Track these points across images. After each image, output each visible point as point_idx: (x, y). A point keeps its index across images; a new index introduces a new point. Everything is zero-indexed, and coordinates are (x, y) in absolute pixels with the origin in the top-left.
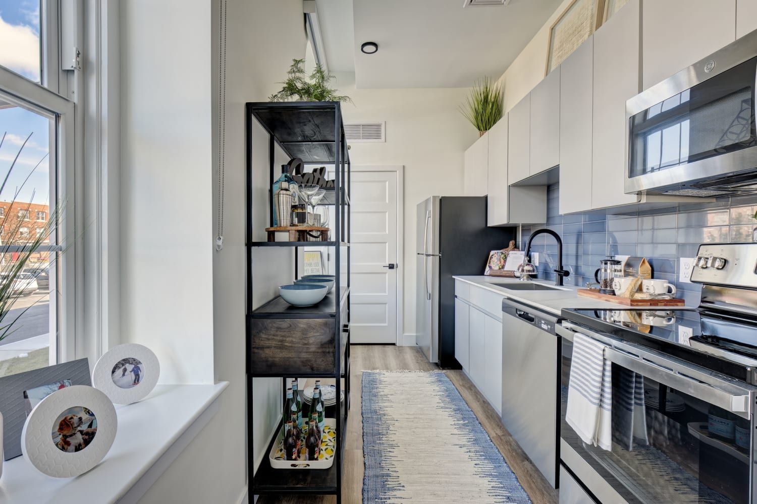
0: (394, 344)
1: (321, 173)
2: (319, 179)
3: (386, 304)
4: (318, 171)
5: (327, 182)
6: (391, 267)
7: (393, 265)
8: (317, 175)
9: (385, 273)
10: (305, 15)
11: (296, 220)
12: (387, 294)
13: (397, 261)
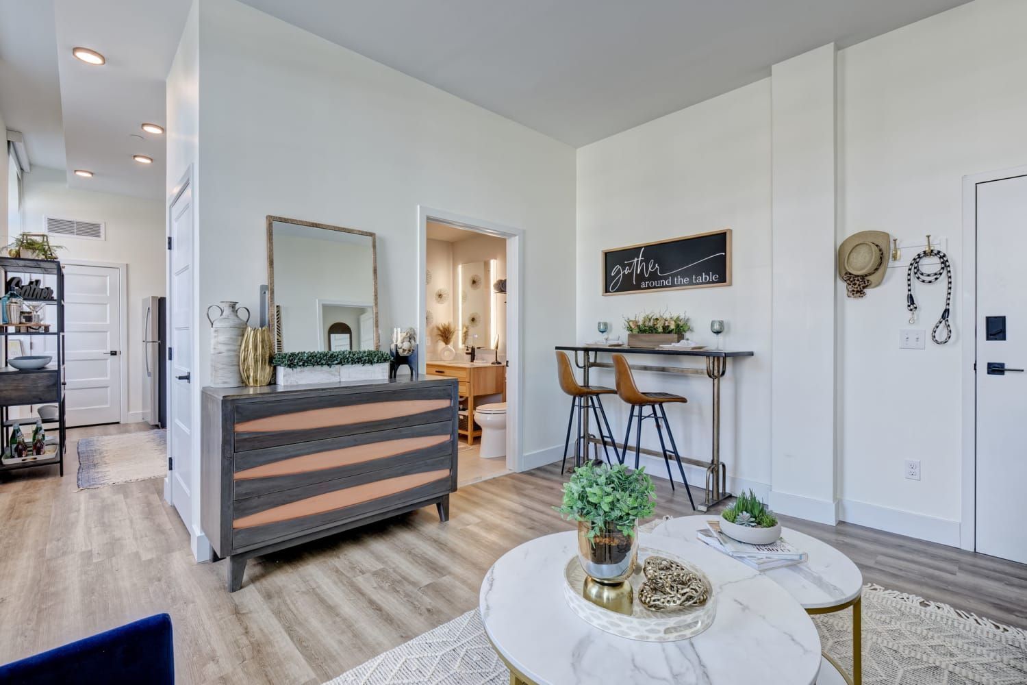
0: (118, 423)
1: (36, 285)
2: (35, 289)
3: (107, 387)
4: (34, 283)
5: (42, 289)
6: (114, 353)
7: (116, 352)
8: (33, 286)
9: (107, 359)
10: (9, 142)
11: (24, 321)
12: (108, 378)
13: (121, 348)
